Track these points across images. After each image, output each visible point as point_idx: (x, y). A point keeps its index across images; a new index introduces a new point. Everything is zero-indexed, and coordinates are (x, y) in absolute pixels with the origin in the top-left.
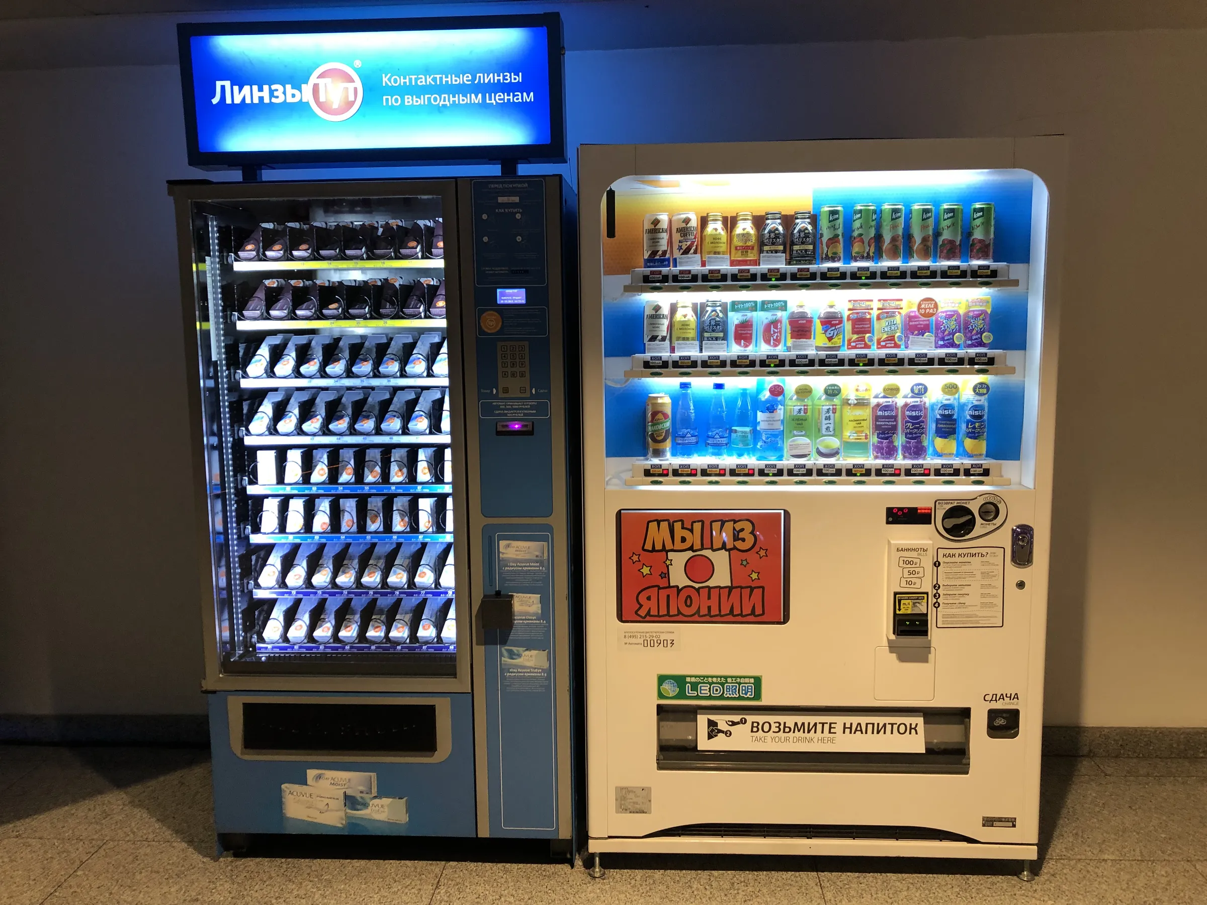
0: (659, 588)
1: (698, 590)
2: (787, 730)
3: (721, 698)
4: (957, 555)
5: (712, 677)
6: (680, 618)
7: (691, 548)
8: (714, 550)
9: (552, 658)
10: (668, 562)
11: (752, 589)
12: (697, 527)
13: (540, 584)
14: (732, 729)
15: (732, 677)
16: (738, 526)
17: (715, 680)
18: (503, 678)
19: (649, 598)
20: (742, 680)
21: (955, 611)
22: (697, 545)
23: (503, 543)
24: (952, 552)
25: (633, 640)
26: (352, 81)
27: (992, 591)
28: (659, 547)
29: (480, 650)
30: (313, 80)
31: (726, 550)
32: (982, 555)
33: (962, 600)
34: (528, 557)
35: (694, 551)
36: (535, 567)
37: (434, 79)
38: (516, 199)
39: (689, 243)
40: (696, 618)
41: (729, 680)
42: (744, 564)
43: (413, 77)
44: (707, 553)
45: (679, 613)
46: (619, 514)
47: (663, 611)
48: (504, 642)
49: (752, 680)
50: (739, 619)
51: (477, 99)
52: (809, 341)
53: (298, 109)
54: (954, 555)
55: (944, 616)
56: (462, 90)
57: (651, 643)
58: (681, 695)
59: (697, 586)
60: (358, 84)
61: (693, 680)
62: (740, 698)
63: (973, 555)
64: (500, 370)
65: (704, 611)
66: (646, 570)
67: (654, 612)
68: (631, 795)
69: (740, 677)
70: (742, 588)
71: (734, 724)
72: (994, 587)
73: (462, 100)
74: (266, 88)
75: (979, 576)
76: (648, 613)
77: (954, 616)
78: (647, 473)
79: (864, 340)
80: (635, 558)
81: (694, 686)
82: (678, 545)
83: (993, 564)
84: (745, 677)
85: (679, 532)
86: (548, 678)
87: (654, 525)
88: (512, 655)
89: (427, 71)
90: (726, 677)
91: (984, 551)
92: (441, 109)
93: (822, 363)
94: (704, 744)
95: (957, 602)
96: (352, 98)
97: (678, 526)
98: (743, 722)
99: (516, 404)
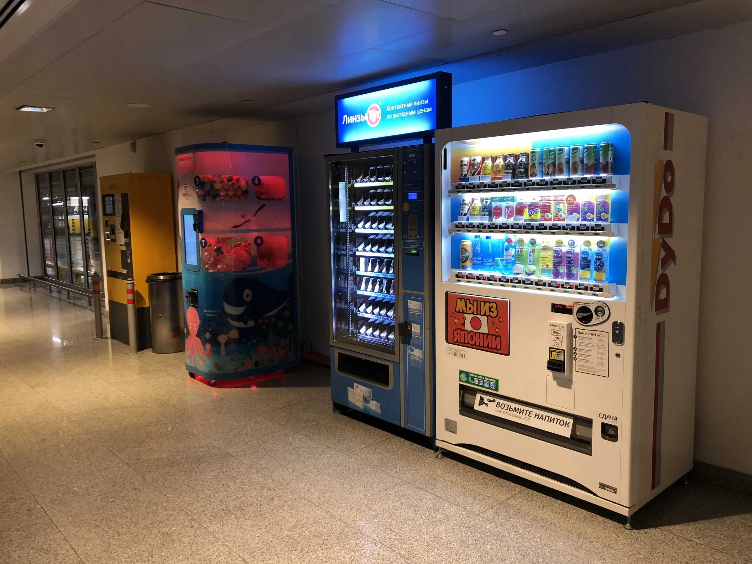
0: (461, 330)
1: (475, 333)
2: (511, 410)
3: (482, 386)
4: (585, 333)
5: (479, 376)
6: (469, 345)
7: (473, 313)
8: (482, 315)
9: (424, 354)
10: (464, 318)
11: (496, 336)
12: (475, 303)
13: (420, 321)
14: (489, 403)
15: (487, 377)
16: (491, 305)
17: (480, 377)
18: (409, 359)
19: (457, 334)
20: (491, 380)
21: (584, 364)
22: (475, 313)
23: (409, 301)
24: (582, 331)
25: (450, 352)
26: (378, 110)
27: (603, 356)
28: (461, 311)
29: (402, 345)
30: (368, 111)
31: (486, 316)
32: (598, 336)
33: (587, 358)
34: (416, 308)
35: (474, 315)
36: (418, 313)
37: (401, 106)
38: (414, 155)
39: (474, 170)
40: (474, 346)
41: (486, 378)
42: (493, 324)
43: (395, 106)
44: (478, 316)
45: (468, 343)
46: (446, 293)
47: (463, 341)
48: (409, 344)
49: (495, 381)
50: (491, 350)
51: (413, 113)
52: (521, 217)
53: (363, 123)
54: (583, 333)
55: (579, 366)
56: (410, 109)
57: (457, 354)
58: (467, 381)
59: (475, 331)
60: (380, 111)
61: (472, 375)
62: (490, 388)
63: (593, 335)
64: (409, 227)
65: (477, 344)
66: (456, 321)
67: (459, 341)
68: (450, 424)
69: (490, 378)
70: (492, 335)
71: (490, 401)
72: (604, 354)
73: (409, 113)
74: (356, 116)
75: (596, 346)
76: (457, 341)
77: (583, 366)
78: (457, 276)
79: (544, 217)
80: (453, 315)
81: (473, 379)
82: (468, 311)
83: (603, 341)
84: (492, 379)
85: (469, 305)
86: (422, 363)
87: (459, 300)
88: (412, 350)
89: (399, 103)
90: (485, 377)
91: (598, 333)
92: (403, 118)
93: (525, 227)
94: (477, 407)
95: (585, 359)
96: (378, 118)
97: (468, 301)
98: (494, 401)
99: (414, 242)
